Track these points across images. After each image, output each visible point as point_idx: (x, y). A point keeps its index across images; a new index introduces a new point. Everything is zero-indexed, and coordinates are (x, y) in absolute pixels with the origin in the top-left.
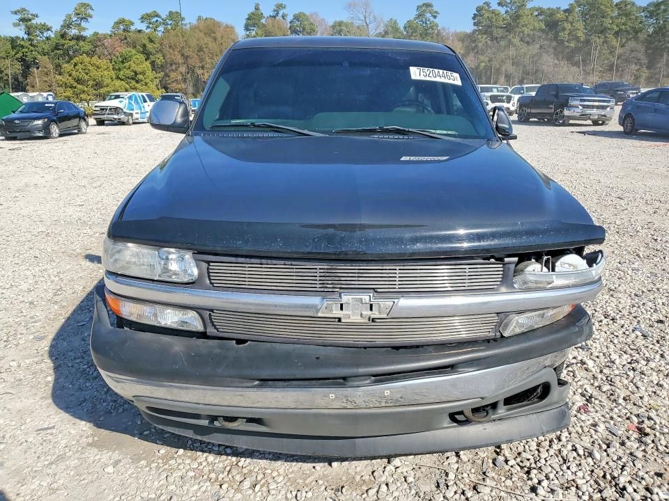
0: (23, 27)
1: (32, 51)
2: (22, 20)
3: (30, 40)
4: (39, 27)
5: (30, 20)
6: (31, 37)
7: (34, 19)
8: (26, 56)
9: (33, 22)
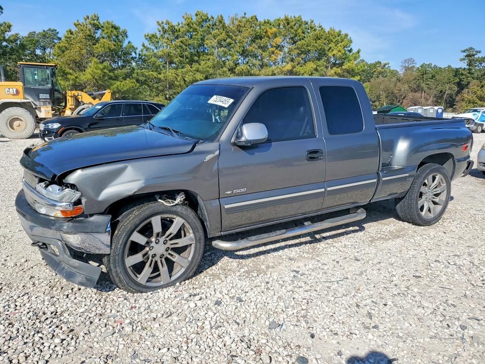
0: (466, 61)
1: (468, 77)
2: (467, 56)
3: (470, 69)
4: (480, 60)
5: (473, 55)
6: (471, 67)
7: (476, 54)
8: (463, 81)
9: (476, 56)
